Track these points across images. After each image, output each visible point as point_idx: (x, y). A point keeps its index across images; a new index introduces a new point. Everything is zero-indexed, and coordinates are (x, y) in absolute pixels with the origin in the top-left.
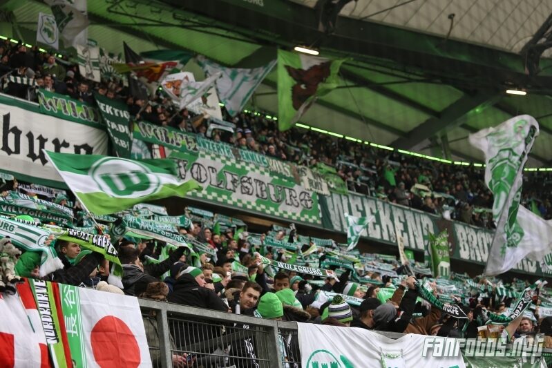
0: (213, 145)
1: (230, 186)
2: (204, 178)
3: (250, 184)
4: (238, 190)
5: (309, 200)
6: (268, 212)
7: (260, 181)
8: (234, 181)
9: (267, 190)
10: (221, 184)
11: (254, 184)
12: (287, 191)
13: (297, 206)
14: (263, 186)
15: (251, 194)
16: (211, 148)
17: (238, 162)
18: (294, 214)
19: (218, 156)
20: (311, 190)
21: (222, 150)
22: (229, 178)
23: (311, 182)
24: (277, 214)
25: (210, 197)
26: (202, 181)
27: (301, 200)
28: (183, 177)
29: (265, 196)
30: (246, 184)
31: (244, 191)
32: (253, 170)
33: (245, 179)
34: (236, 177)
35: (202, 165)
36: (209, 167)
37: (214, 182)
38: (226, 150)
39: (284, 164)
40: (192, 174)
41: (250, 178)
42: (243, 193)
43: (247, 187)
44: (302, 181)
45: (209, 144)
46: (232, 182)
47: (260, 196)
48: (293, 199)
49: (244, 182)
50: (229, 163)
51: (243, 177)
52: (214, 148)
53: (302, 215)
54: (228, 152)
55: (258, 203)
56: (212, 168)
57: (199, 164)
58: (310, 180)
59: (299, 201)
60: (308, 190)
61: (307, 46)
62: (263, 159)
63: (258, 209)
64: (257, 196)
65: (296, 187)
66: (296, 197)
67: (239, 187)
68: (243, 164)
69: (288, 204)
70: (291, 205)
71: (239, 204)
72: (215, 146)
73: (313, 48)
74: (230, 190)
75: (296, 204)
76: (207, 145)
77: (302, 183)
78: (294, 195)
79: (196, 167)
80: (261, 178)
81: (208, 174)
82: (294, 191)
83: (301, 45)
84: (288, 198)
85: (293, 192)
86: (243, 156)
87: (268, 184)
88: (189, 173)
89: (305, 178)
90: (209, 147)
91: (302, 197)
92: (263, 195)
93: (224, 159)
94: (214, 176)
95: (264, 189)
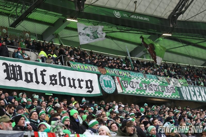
0: (136, 74)
1: (144, 88)
2: (135, 86)
3: (152, 86)
4: (148, 89)
5: (174, 90)
6: (159, 96)
7: (155, 85)
8: (146, 86)
9: (158, 88)
10: (141, 88)
11: (153, 86)
12: (165, 87)
13: (170, 93)
15: (153, 90)
16: (136, 75)
17: (146, 79)
18: (169, 96)
19: (139, 78)
20: (174, 86)
21: (140, 75)
22: (144, 85)
23: (174, 83)
24: (163, 96)
25: (138, 93)
26: (134, 87)
27: (171, 90)
28: (127, 87)
29: (158, 90)
30: (150, 87)
31: (150, 89)
32: (152, 81)
33: (150, 85)
34: (146, 85)
36: (136, 82)
37: (138, 87)
39: (163, 78)
40: (130, 85)
41: (151, 84)
42: (149, 90)
43: (151, 88)
44: (171, 83)
45: (135, 74)
50: (143, 80)
51: (149, 84)
52: (137, 75)
53: (172, 95)
54: (142, 76)
55: (155, 93)
56: (137, 82)
57: (132, 82)
58: (173, 82)
59: (170, 91)
61: (167, 33)
62: (155, 77)
63: (156, 95)
64: (155, 90)
66: (169, 89)
67: (148, 88)
68: (148, 79)
69: (167, 92)
71: (149, 94)
72: (137, 74)
73: (169, 33)
74: (145, 89)
76: (134, 74)
77: (171, 84)
78: (168, 89)
79: (131, 83)
80: (155, 84)
81: (136, 85)
82: (168, 87)
83: (165, 33)
84: (166, 90)
85: (168, 88)
86: (148, 77)
87: (158, 86)
88: (129, 85)
90: (135, 75)
91: (171, 89)
92: (157, 90)
93: (141, 78)
94: (138, 85)
95: (157, 88)
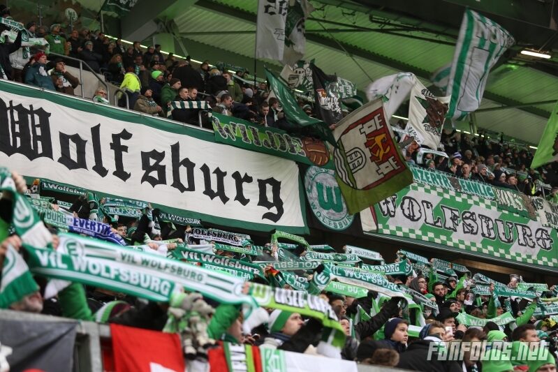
0: (426, 174)
1: (449, 224)
2: (417, 215)
3: (474, 221)
4: (460, 228)
5: (548, 239)
6: (496, 254)
7: (486, 217)
8: (454, 218)
9: (495, 228)
10: (438, 222)
11: (478, 221)
12: (520, 228)
13: (533, 247)
14: (490, 222)
15: (476, 233)
16: (425, 178)
17: (458, 194)
18: (529, 257)
19: (434, 188)
20: (550, 226)
21: (438, 180)
22: (448, 214)
23: (548, 216)
24: (508, 257)
25: (425, 238)
26: (415, 218)
27: (538, 239)
28: (392, 214)
29: (493, 236)
30: (468, 222)
31: (466, 230)
32: (476, 203)
33: (468, 215)
34: (456, 213)
35: (414, 199)
36: (423, 202)
37: (430, 220)
38: (443, 179)
39: (515, 195)
40: (403, 210)
41: (474, 213)
42: (465, 232)
43: (470, 225)
44: (538, 215)
45: (422, 173)
46: (451, 218)
47: (487, 235)
48: (528, 238)
49: (467, 218)
50: (447, 196)
51: (465, 212)
52: (428, 178)
53: (539, 257)
54: (446, 182)
55: (484, 244)
56: (427, 203)
57: (410, 198)
58: (547, 214)
59: (535, 240)
60: (546, 226)
61: (536, 48)
62: (488, 189)
63: (485, 251)
64: (483, 235)
65: (531, 223)
66: (531, 235)
67: (461, 224)
68: (465, 196)
69: (522, 245)
70: (525, 246)
71: (462, 246)
72: (429, 176)
73: (543, 51)
74: (450, 228)
75: (532, 245)
76: (419, 174)
77: (538, 218)
78: (528, 233)
79: (407, 201)
80: (487, 213)
81: (422, 211)
82: (528, 228)
83: (529, 48)
84: (521, 237)
85: (528, 230)
86: (464, 186)
87: (496, 220)
88: (399, 210)
89: (541, 212)
90: (422, 176)
91: (539, 235)
92: (490, 235)
93: (441, 191)
94: (429, 212)
95: (491, 226)
